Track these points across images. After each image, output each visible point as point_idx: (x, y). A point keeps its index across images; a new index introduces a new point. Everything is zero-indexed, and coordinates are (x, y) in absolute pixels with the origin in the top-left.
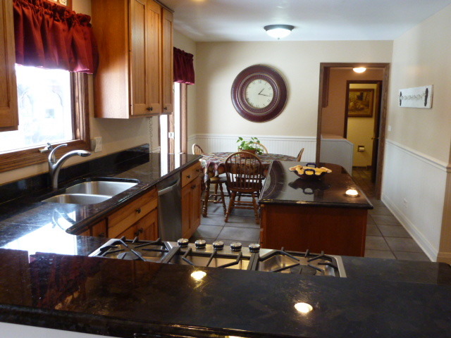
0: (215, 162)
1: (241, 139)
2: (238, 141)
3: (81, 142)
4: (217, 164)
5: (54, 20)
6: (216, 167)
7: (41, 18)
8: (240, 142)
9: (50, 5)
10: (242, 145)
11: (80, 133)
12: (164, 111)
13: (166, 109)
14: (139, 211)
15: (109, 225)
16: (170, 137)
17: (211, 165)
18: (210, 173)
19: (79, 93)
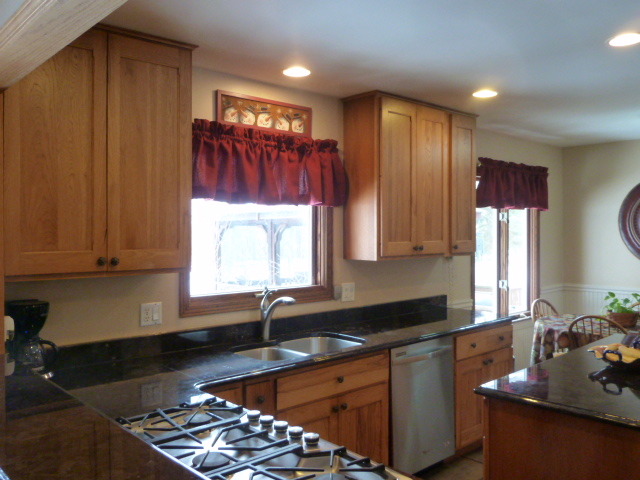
0: (556, 328)
1: (612, 295)
2: (607, 298)
3: (321, 288)
4: (558, 331)
5: (280, 150)
6: (556, 336)
7: (259, 152)
8: (611, 300)
9: (274, 136)
10: (612, 305)
11: (321, 277)
12: (454, 251)
13: (456, 247)
14: (340, 380)
15: (278, 390)
16: (500, 286)
17: (550, 332)
18: (547, 346)
19: (321, 231)
